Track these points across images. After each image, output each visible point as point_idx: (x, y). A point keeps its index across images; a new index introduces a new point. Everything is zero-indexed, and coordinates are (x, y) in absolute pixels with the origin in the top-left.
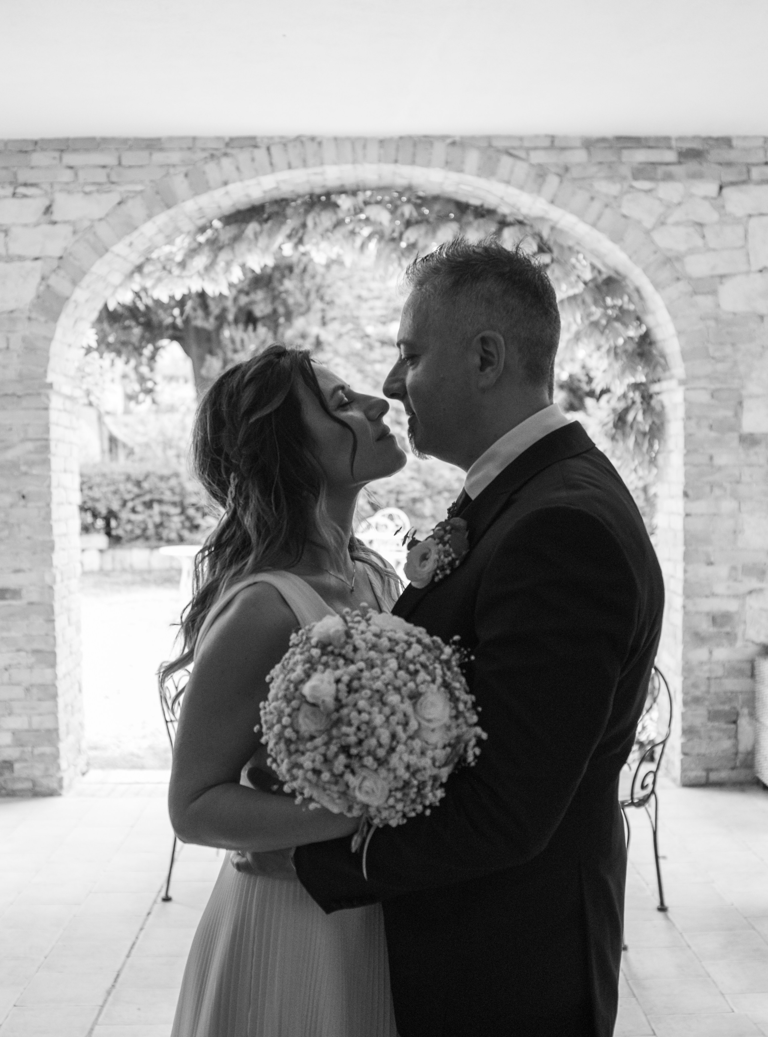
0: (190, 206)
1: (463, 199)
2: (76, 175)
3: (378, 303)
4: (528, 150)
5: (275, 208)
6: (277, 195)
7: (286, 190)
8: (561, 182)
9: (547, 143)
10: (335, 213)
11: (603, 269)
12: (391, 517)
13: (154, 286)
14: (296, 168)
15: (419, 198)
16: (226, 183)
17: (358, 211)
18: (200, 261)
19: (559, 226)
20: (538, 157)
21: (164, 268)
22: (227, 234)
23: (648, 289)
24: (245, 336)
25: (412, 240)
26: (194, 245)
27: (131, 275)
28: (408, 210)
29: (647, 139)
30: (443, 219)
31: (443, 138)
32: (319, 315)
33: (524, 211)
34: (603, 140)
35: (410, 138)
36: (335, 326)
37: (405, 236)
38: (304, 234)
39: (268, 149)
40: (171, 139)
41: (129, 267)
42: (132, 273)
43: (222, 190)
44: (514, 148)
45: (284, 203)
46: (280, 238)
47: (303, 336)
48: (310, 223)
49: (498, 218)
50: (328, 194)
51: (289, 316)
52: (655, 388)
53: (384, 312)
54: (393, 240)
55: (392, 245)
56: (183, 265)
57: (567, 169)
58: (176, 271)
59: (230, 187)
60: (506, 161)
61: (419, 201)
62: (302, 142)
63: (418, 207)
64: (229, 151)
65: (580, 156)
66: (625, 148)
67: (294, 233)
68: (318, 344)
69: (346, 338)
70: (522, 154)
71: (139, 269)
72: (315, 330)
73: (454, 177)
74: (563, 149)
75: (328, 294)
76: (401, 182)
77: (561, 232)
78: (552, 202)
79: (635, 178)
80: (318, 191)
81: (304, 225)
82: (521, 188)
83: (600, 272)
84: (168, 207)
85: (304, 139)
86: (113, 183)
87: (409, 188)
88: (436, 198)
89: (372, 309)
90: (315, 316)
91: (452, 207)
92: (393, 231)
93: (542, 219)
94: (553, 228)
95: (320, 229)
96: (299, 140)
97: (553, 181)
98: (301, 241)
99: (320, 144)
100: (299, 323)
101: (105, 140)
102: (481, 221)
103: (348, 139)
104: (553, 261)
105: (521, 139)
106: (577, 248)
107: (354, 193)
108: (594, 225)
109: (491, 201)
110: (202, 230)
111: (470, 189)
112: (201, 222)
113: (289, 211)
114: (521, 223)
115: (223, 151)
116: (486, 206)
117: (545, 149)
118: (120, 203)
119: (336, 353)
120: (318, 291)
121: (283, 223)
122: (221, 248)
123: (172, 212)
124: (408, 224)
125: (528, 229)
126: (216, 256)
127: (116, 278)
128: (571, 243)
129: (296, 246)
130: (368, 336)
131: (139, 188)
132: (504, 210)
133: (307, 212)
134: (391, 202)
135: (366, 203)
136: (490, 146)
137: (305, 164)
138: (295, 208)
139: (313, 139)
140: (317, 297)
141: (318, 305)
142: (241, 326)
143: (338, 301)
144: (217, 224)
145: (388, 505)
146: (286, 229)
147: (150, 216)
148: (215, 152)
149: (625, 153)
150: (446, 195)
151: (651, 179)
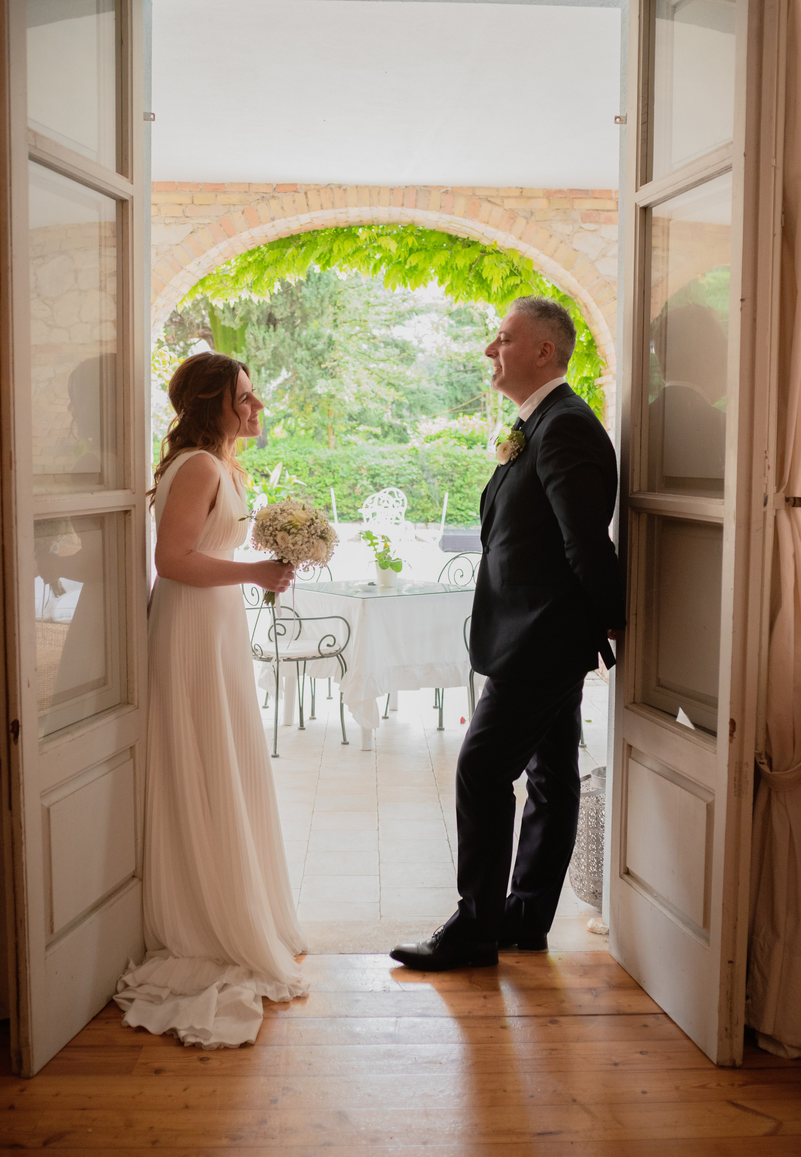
0: (245, 236)
1: (454, 234)
2: (159, 210)
3: (384, 309)
4: (503, 198)
5: (309, 237)
6: (311, 228)
7: (317, 224)
8: (527, 223)
9: (518, 193)
10: (355, 242)
11: (560, 289)
12: (391, 493)
13: (213, 296)
14: (327, 209)
15: (420, 231)
16: (273, 219)
17: (372, 240)
18: (249, 277)
19: (526, 256)
20: (510, 204)
21: (221, 282)
22: (270, 256)
23: (592, 306)
24: (267, 335)
25: (413, 264)
26: (245, 264)
27: (195, 287)
28: (411, 241)
29: (593, 191)
30: (438, 248)
31: (439, 187)
32: (331, 318)
33: (500, 243)
34: (560, 191)
35: (414, 187)
36: (345, 328)
37: (408, 262)
38: (330, 258)
39: (306, 193)
40: (232, 184)
41: (196, 280)
42: (197, 285)
43: (271, 224)
44: (492, 197)
45: (316, 233)
46: (312, 261)
47: (318, 337)
48: (335, 249)
49: (480, 248)
50: (350, 228)
51: (305, 318)
52: (598, 381)
53: (388, 317)
54: (399, 263)
55: (399, 267)
56: (236, 279)
57: (532, 213)
58: (230, 284)
59: (276, 222)
60: (486, 206)
61: (419, 234)
62: (332, 189)
63: (419, 238)
64: (276, 194)
65: (541, 204)
66: (575, 198)
67: (322, 256)
68: (331, 343)
69: (354, 338)
70: (499, 201)
71: (202, 282)
72: (327, 331)
73: (446, 217)
74: (530, 198)
75: (340, 300)
76: (407, 219)
77: (528, 260)
78: (520, 238)
79: (584, 221)
80: (342, 225)
81: (331, 251)
82: (497, 227)
83: (558, 291)
84: (229, 236)
85: (333, 187)
86: (187, 217)
87: (412, 224)
88: (433, 232)
89: (378, 314)
90: (327, 319)
91: (445, 239)
92: (399, 257)
93: (513, 250)
94: (521, 257)
95: (343, 255)
96: (329, 187)
97: (521, 222)
98: (328, 263)
99: (345, 190)
100: (314, 325)
101: (181, 184)
102: (467, 250)
103: (366, 187)
104: (521, 282)
105: (498, 190)
106: (540, 272)
107: (370, 227)
108: (552, 256)
109: (474, 236)
110: (251, 253)
111: (459, 226)
112: (250, 248)
113: (319, 240)
114: (497, 252)
115: (271, 194)
116: (471, 239)
117: (516, 197)
118: (192, 232)
119: (346, 351)
120: (331, 297)
121: (314, 249)
122: (266, 268)
123: (231, 240)
124: (411, 251)
125: (503, 256)
126: (262, 274)
127: (185, 290)
128: (535, 269)
129: (324, 267)
130: (374, 338)
131: (207, 221)
132: (485, 242)
133: (333, 241)
134: (398, 234)
135: (379, 235)
136: (474, 194)
137: (333, 205)
138: (324, 237)
139: (340, 187)
140: (330, 302)
141: (331, 309)
142: (263, 327)
143: (348, 306)
144: (264, 249)
145: (389, 485)
146: (317, 253)
147: (215, 243)
148: (265, 195)
149: (577, 201)
150: (441, 230)
151: (596, 222)
